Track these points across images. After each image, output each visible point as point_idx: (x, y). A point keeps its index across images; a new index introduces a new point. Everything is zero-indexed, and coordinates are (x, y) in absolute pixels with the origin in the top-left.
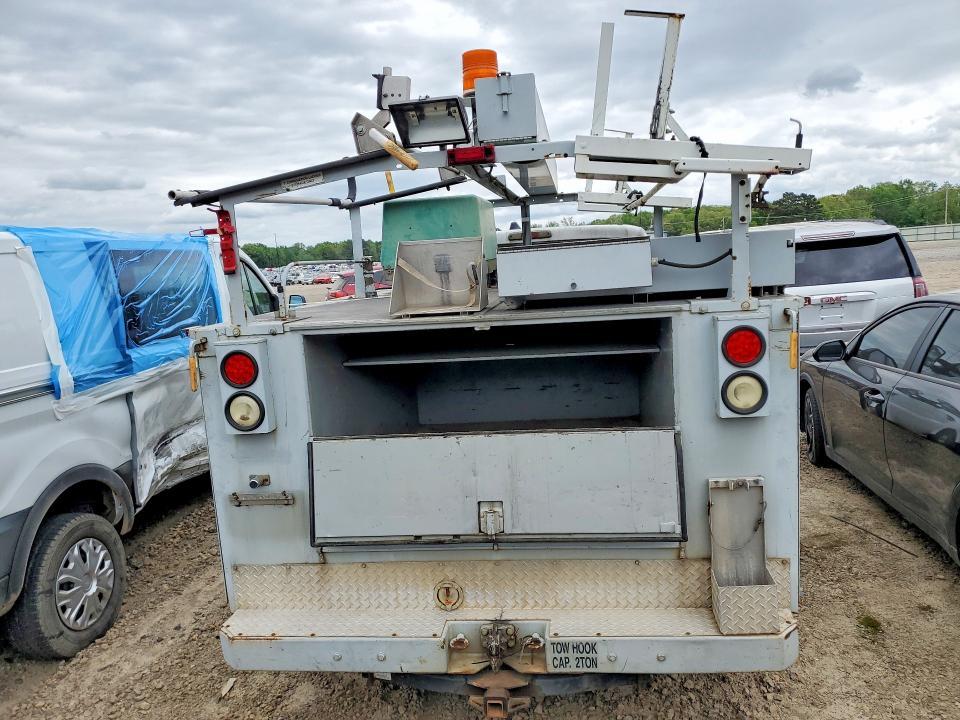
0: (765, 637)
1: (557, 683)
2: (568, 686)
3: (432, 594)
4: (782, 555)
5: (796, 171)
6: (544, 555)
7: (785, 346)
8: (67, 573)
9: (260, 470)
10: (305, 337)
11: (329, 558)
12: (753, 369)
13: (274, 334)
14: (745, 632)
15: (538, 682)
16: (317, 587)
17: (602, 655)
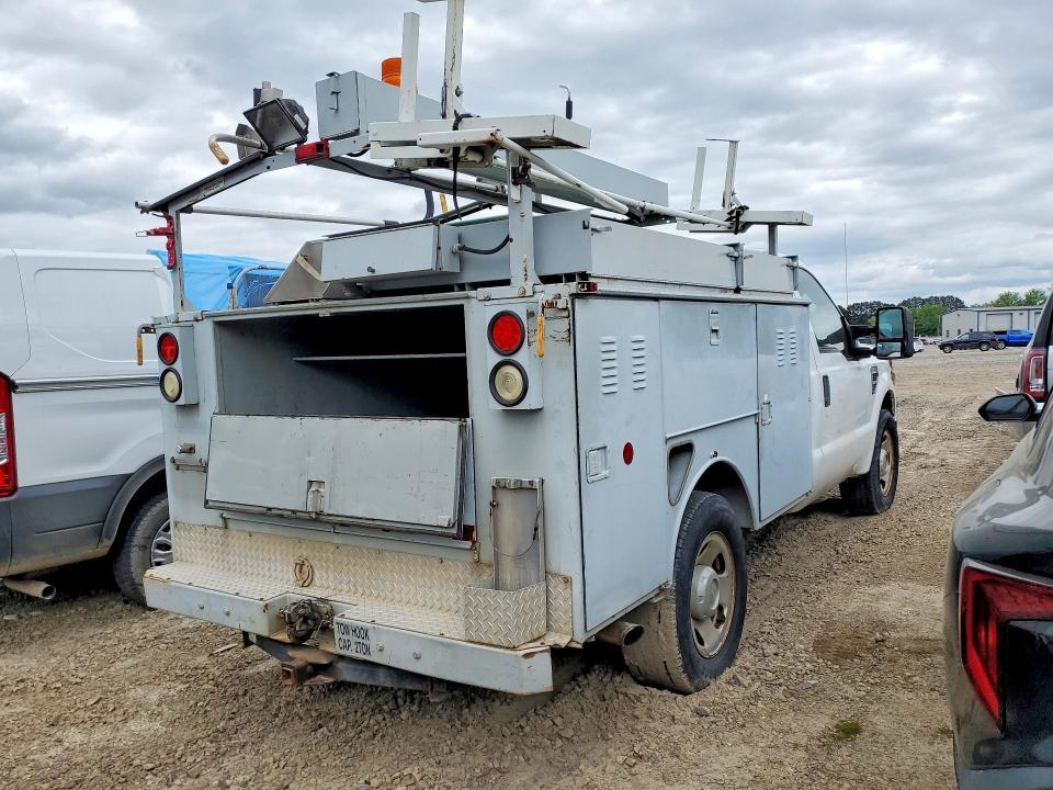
0: (502, 650)
1: (355, 670)
2: (365, 675)
3: (291, 568)
4: (565, 572)
5: (577, 147)
6: (372, 544)
7: (559, 337)
8: (165, 536)
9: (189, 440)
10: (215, 323)
11: (231, 524)
12: (514, 358)
13: (197, 320)
14: (474, 640)
15: (341, 665)
16: (221, 549)
17: (373, 642)
